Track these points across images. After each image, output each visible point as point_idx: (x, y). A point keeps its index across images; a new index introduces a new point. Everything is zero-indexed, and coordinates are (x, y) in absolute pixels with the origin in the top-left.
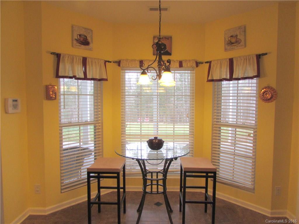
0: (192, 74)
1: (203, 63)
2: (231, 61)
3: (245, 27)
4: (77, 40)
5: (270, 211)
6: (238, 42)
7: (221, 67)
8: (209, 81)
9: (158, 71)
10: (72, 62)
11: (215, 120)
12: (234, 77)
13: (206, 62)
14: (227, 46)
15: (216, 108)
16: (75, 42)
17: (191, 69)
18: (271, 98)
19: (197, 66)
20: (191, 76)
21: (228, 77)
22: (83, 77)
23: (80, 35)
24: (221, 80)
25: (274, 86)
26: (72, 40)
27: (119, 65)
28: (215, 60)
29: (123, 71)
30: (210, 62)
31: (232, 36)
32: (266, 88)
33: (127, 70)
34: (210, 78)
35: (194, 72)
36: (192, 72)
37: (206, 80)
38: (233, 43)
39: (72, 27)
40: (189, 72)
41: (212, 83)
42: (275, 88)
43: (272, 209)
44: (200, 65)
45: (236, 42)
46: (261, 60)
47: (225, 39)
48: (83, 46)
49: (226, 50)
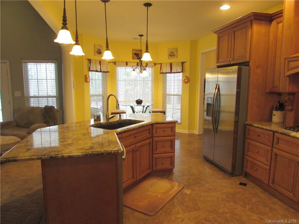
0: (152, 70)
1: (157, 64)
2: (171, 64)
3: (177, 49)
4: (97, 52)
5: (187, 131)
6: (174, 55)
7: (166, 66)
8: (161, 73)
9: (140, 69)
10: (96, 63)
11: (164, 93)
12: (172, 72)
13: (160, 64)
14: (169, 57)
15: (164, 87)
16: (96, 53)
17: (152, 67)
18: (187, 81)
19: (155, 65)
20: (151, 70)
21: (170, 72)
22: (100, 71)
23: (98, 49)
24: (166, 73)
25: (188, 76)
26: (95, 52)
27: (115, 64)
28: (163, 63)
29: (116, 67)
30: (161, 64)
31: (171, 52)
32: (185, 77)
33: (118, 67)
34: (161, 72)
35: (153, 68)
36: (152, 68)
37: (159, 73)
38: (172, 56)
39: (95, 45)
40: (151, 68)
41: (162, 74)
42: (189, 77)
43: (189, 130)
44: (156, 65)
45: (173, 55)
46: (183, 65)
47: (168, 53)
48: (99, 55)
49: (169, 58)
